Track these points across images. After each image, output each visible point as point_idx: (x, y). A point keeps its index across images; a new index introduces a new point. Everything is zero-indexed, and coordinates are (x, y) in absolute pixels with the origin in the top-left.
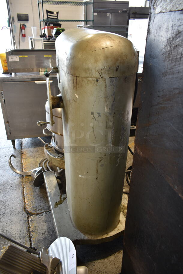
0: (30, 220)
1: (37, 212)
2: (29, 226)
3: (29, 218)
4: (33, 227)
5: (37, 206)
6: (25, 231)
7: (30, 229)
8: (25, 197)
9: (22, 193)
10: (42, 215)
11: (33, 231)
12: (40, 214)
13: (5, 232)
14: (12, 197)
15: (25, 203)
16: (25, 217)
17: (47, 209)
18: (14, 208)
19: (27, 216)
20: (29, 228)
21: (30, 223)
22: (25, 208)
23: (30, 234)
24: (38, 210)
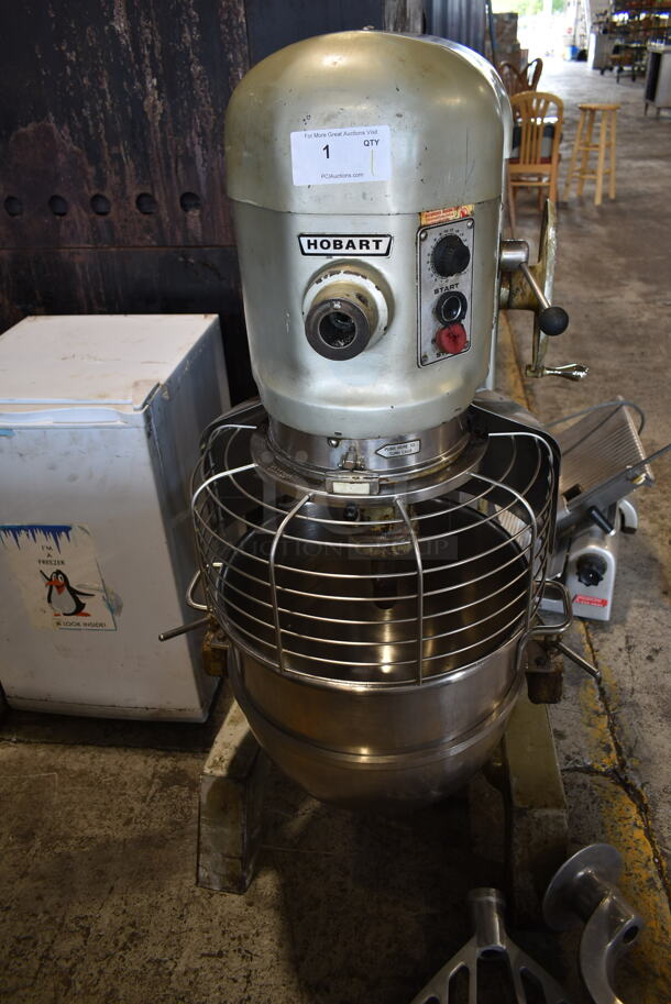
0: (613, 754)
1: (588, 778)
2: (612, 731)
3: (617, 762)
4: (600, 726)
5: (593, 803)
6: (623, 719)
7: (609, 723)
8: (652, 866)
10: (568, 758)
11: (597, 713)
12: (576, 769)
15: (649, 833)
16: (636, 770)
19: (626, 771)
20: (611, 728)
21: (612, 744)
22: (644, 809)
23: (607, 709)
24: (585, 785)
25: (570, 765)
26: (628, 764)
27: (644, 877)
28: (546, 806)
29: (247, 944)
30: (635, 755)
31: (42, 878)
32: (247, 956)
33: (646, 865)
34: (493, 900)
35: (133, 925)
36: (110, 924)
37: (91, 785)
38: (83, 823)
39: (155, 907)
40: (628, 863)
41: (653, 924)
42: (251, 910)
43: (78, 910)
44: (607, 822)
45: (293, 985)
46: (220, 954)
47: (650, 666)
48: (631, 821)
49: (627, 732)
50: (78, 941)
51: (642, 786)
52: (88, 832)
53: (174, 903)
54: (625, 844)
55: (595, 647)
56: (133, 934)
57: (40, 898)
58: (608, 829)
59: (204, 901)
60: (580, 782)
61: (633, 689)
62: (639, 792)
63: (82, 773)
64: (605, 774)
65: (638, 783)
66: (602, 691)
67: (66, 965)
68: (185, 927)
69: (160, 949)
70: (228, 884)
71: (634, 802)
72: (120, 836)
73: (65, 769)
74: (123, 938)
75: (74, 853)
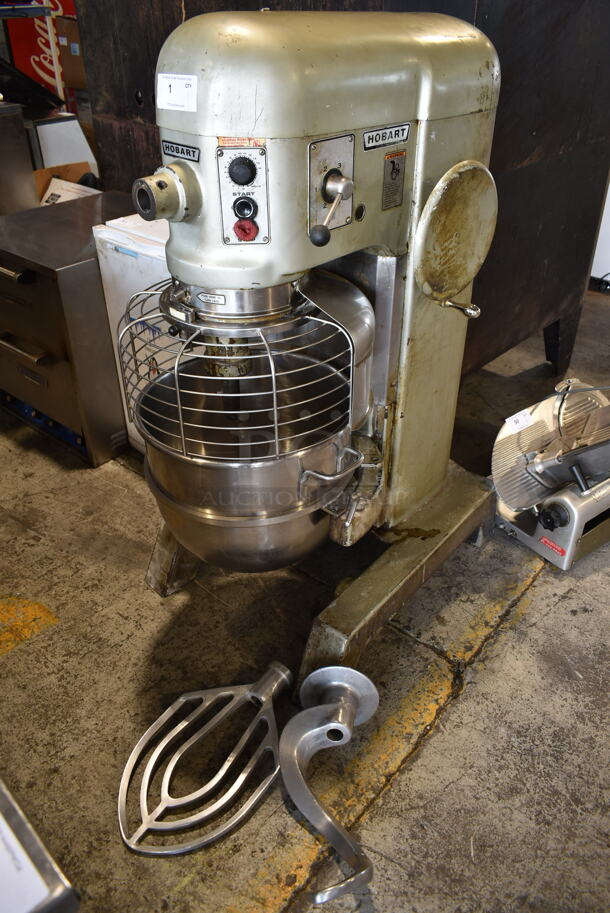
0: (469, 655)
1: (433, 656)
2: (486, 640)
3: (467, 660)
4: (479, 633)
5: (421, 672)
6: (503, 638)
7: (489, 634)
8: (421, 729)
9: (418, 756)
10: (433, 638)
11: (487, 624)
12: (433, 648)
13: (550, 681)
14: (457, 776)
15: (440, 711)
16: (476, 671)
17: (406, 641)
18: (480, 726)
19: (468, 668)
20: (487, 639)
21: (476, 648)
22: (454, 696)
23: (498, 625)
24: (427, 659)
25: (431, 643)
26: (474, 665)
27: (408, 730)
28: (336, 628)
29: (143, 620)
30: (486, 662)
31: (79, 535)
32: (139, 626)
33: (417, 726)
34: (284, 676)
35: (99, 581)
36: (90, 575)
37: (138, 504)
38: (118, 521)
39: (117, 579)
40: (405, 717)
41: (383, 757)
42: (161, 607)
43: (82, 559)
44: (419, 687)
45: (147, 654)
46: (126, 618)
47: (569, 617)
48: (436, 697)
49: (497, 647)
50: (70, 573)
51: (469, 683)
52: (117, 527)
53: (126, 582)
54: (416, 706)
55: (535, 583)
56: (96, 585)
57: (70, 544)
58: (414, 691)
59: (141, 590)
60: (426, 656)
61: (534, 624)
62: (462, 685)
63: (139, 496)
64: (449, 661)
65: (468, 678)
66: (508, 613)
67: (56, 579)
68: (121, 596)
69: (102, 598)
70: (158, 587)
71: (452, 688)
72: (130, 536)
73: (133, 490)
74: (90, 583)
75: (102, 532)
